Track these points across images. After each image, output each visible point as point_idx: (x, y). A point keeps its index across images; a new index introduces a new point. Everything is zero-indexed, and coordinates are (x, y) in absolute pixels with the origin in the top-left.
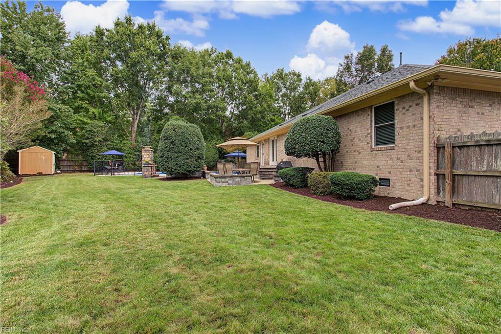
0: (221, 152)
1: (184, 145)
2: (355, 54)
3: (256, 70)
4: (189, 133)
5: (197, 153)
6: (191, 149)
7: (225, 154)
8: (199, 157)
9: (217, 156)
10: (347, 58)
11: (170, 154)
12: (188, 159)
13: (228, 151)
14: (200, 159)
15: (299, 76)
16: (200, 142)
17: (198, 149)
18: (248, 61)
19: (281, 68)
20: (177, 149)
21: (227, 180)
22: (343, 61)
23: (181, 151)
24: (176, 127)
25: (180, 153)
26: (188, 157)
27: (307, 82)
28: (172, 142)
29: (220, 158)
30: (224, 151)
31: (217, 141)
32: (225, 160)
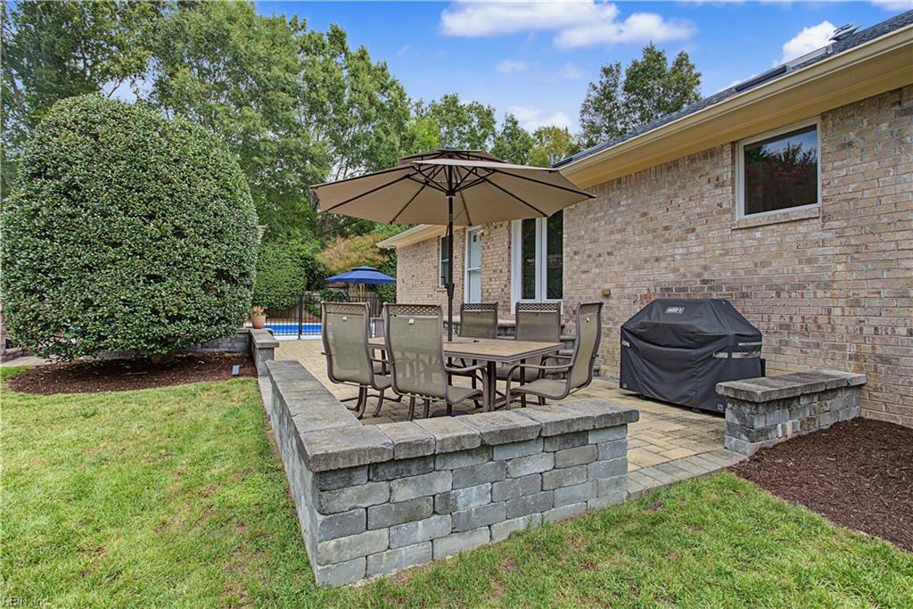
0: (312, 271)
1: (141, 209)
2: (626, 65)
3: (401, 83)
4: (175, 153)
5: (214, 253)
6: (179, 233)
7: (321, 276)
8: (222, 275)
9: (302, 281)
10: (607, 72)
11: (49, 251)
12: (158, 279)
13: (333, 269)
14: (232, 281)
15: (489, 113)
16: (234, 205)
17: (219, 234)
18: (382, 61)
19: (450, 93)
20: (91, 225)
21: (442, 483)
22: (598, 79)
23: (115, 236)
24: (98, 117)
25: (115, 245)
26: (161, 270)
27: (507, 128)
28: (72, 186)
29: (308, 287)
30: (321, 269)
31: (303, 243)
32: (322, 291)
